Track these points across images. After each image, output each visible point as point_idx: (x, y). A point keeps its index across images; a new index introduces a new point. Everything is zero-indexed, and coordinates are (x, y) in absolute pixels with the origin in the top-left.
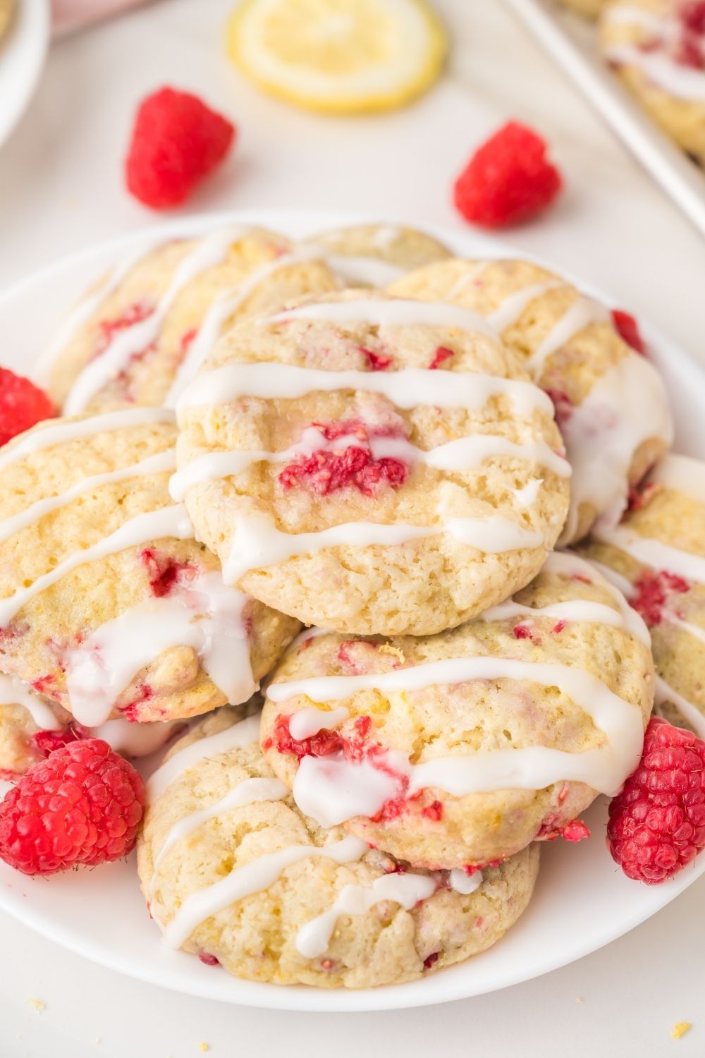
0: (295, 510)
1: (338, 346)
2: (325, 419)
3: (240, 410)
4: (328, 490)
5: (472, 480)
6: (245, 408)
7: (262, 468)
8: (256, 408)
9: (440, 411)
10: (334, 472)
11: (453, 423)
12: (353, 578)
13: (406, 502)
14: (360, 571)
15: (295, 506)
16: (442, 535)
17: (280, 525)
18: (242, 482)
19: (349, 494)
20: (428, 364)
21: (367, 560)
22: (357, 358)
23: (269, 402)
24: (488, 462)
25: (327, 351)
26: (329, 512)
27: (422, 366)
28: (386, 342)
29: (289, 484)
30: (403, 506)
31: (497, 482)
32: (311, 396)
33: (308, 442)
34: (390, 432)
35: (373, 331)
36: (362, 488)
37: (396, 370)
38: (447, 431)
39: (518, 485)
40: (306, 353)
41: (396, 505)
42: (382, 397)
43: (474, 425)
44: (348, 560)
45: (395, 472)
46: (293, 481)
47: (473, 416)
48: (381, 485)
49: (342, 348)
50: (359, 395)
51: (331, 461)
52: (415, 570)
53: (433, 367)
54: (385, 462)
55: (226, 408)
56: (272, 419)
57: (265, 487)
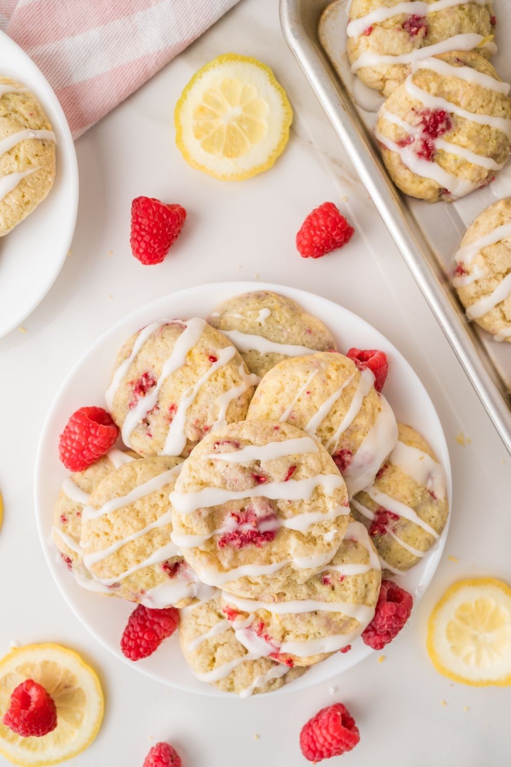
0: (226, 560)
1: (241, 477)
2: (237, 511)
3: (197, 516)
4: (241, 546)
5: (305, 533)
6: (200, 514)
7: (211, 541)
8: (205, 514)
9: (290, 501)
10: (242, 539)
11: (296, 506)
12: (253, 587)
13: (275, 547)
14: (256, 584)
15: (226, 556)
16: (292, 562)
17: (221, 568)
18: (203, 548)
19: (250, 547)
20: (284, 479)
21: (259, 580)
22: (250, 481)
23: (211, 508)
24: (313, 525)
25: (236, 481)
26: (241, 556)
27: (281, 481)
28: (264, 468)
29: (223, 546)
30: (274, 549)
31: (315, 532)
32: (230, 502)
33: (228, 524)
34: (267, 518)
35: (258, 463)
36: (255, 543)
37: (270, 482)
38: (294, 510)
39: (326, 530)
40: (227, 480)
41: (271, 548)
42: (264, 498)
43: (306, 507)
44: (251, 580)
45: (270, 536)
46: (225, 545)
47: (305, 502)
48: (264, 543)
49: (243, 479)
50: (252, 498)
51: (241, 536)
52: (280, 578)
53: (287, 480)
54: (265, 533)
55: (192, 515)
56: (213, 516)
57: (212, 547)
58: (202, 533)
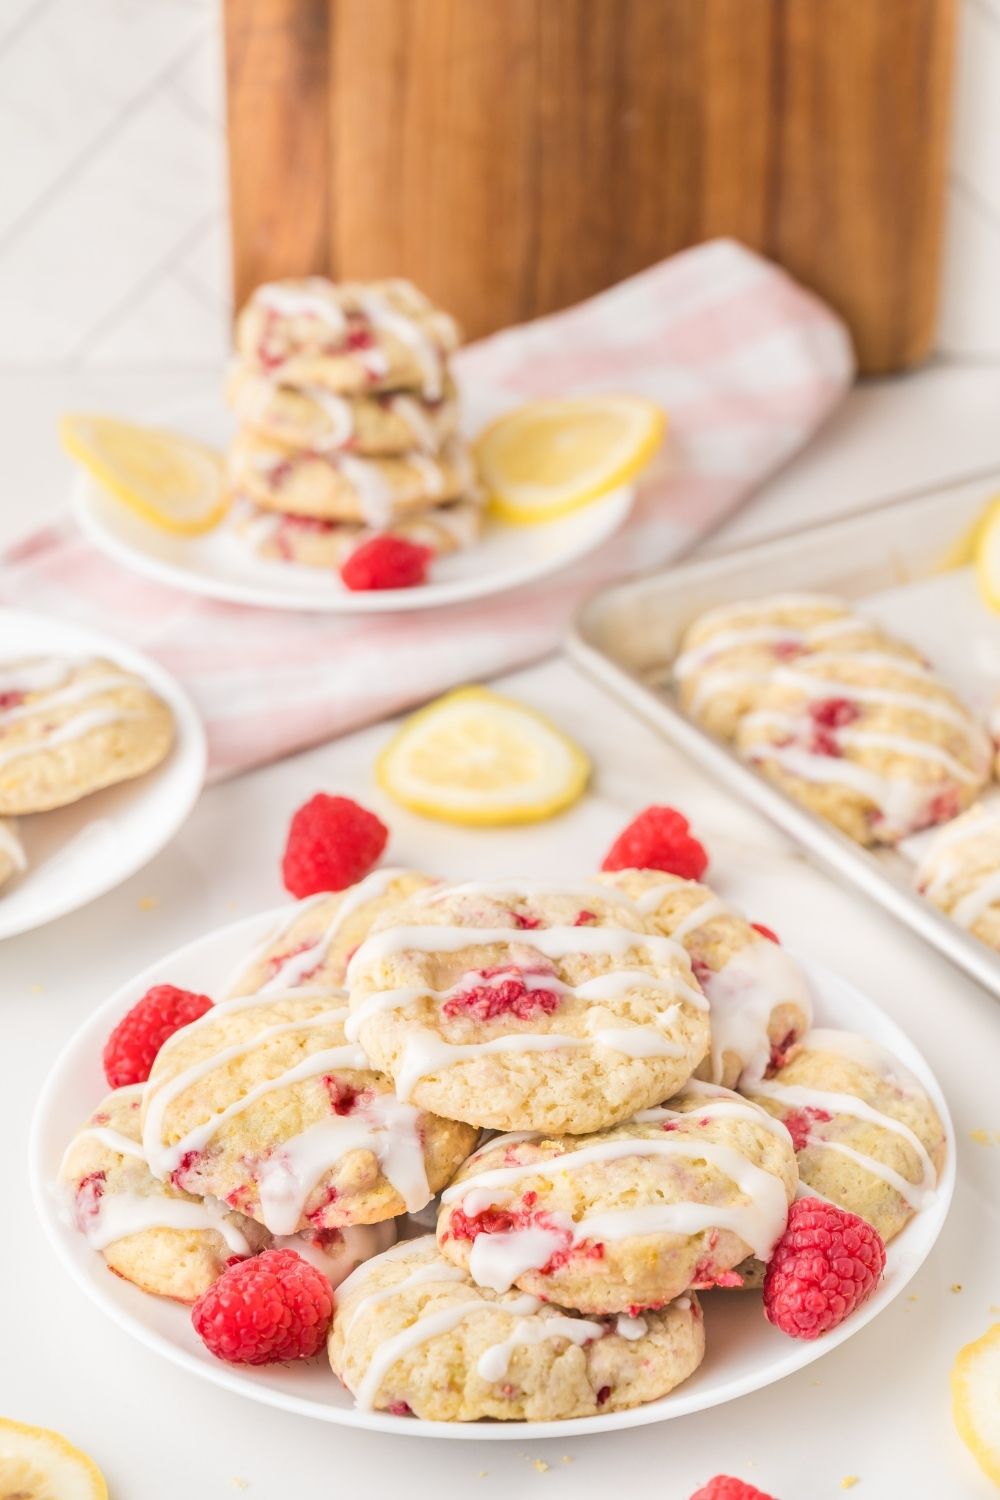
0: (458, 1031)
1: (491, 911)
2: (482, 964)
3: (406, 960)
4: (488, 1016)
5: (617, 1005)
6: (410, 958)
7: (428, 1003)
8: (420, 958)
9: (586, 957)
10: (492, 1002)
11: (599, 963)
12: (513, 1076)
13: (557, 1023)
14: (520, 1070)
15: (459, 1028)
16: (592, 1045)
17: (447, 1040)
18: (410, 1012)
19: (507, 1018)
20: (573, 923)
21: (525, 1062)
22: (509, 920)
23: (432, 955)
24: (631, 991)
25: (481, 915)
26: (488, 1032)
27: (568, 924)
28: (535, 908)
29: (453, 1013)
30: (556, 1025)
31: (639, 1007)
32: (468, 949)
33: (469, 981)
34: (542, 971)
35: (522, 900)
36: (518, 1014)
37: (545, 929)
38: (593, 971)
39: (660, 1009)
40: (463, 917)
41: (550, 1024)
42: (532, 948)
43: (617, 966)
44: (507, 1063)
45: (549, 1002)
46: (456, 1010)
47: (615, 959)
48: (535, 1010)
49: (495, 913)
50: (511, 947)
51: (489, 994)
52: (569, 1071)
53: (578, 924)
54: (538, 992)
55: (394, 957)
56: (435, 968)
57: (431, 1017)
58: (415, 985)
